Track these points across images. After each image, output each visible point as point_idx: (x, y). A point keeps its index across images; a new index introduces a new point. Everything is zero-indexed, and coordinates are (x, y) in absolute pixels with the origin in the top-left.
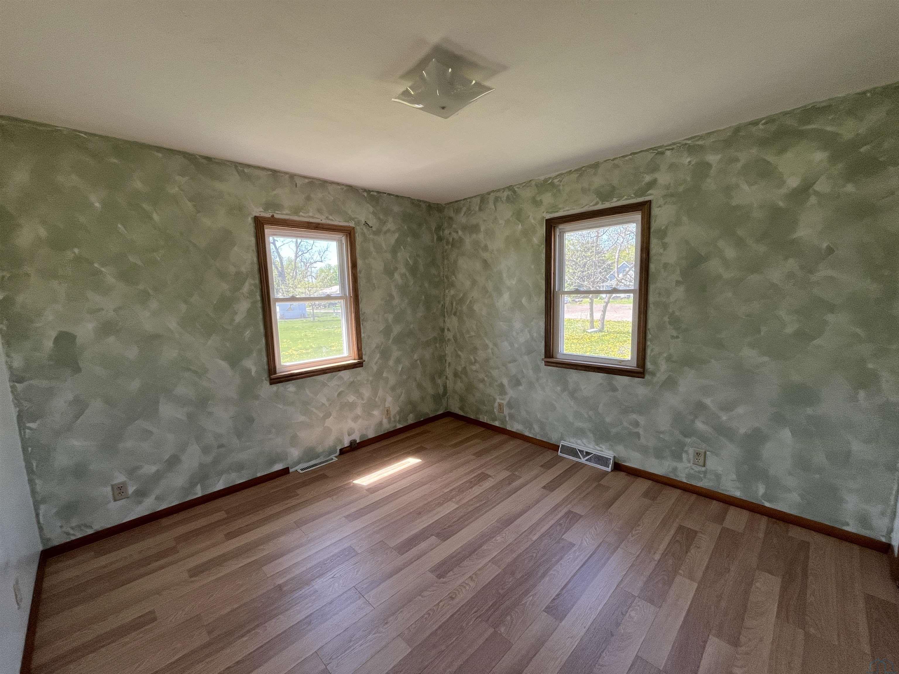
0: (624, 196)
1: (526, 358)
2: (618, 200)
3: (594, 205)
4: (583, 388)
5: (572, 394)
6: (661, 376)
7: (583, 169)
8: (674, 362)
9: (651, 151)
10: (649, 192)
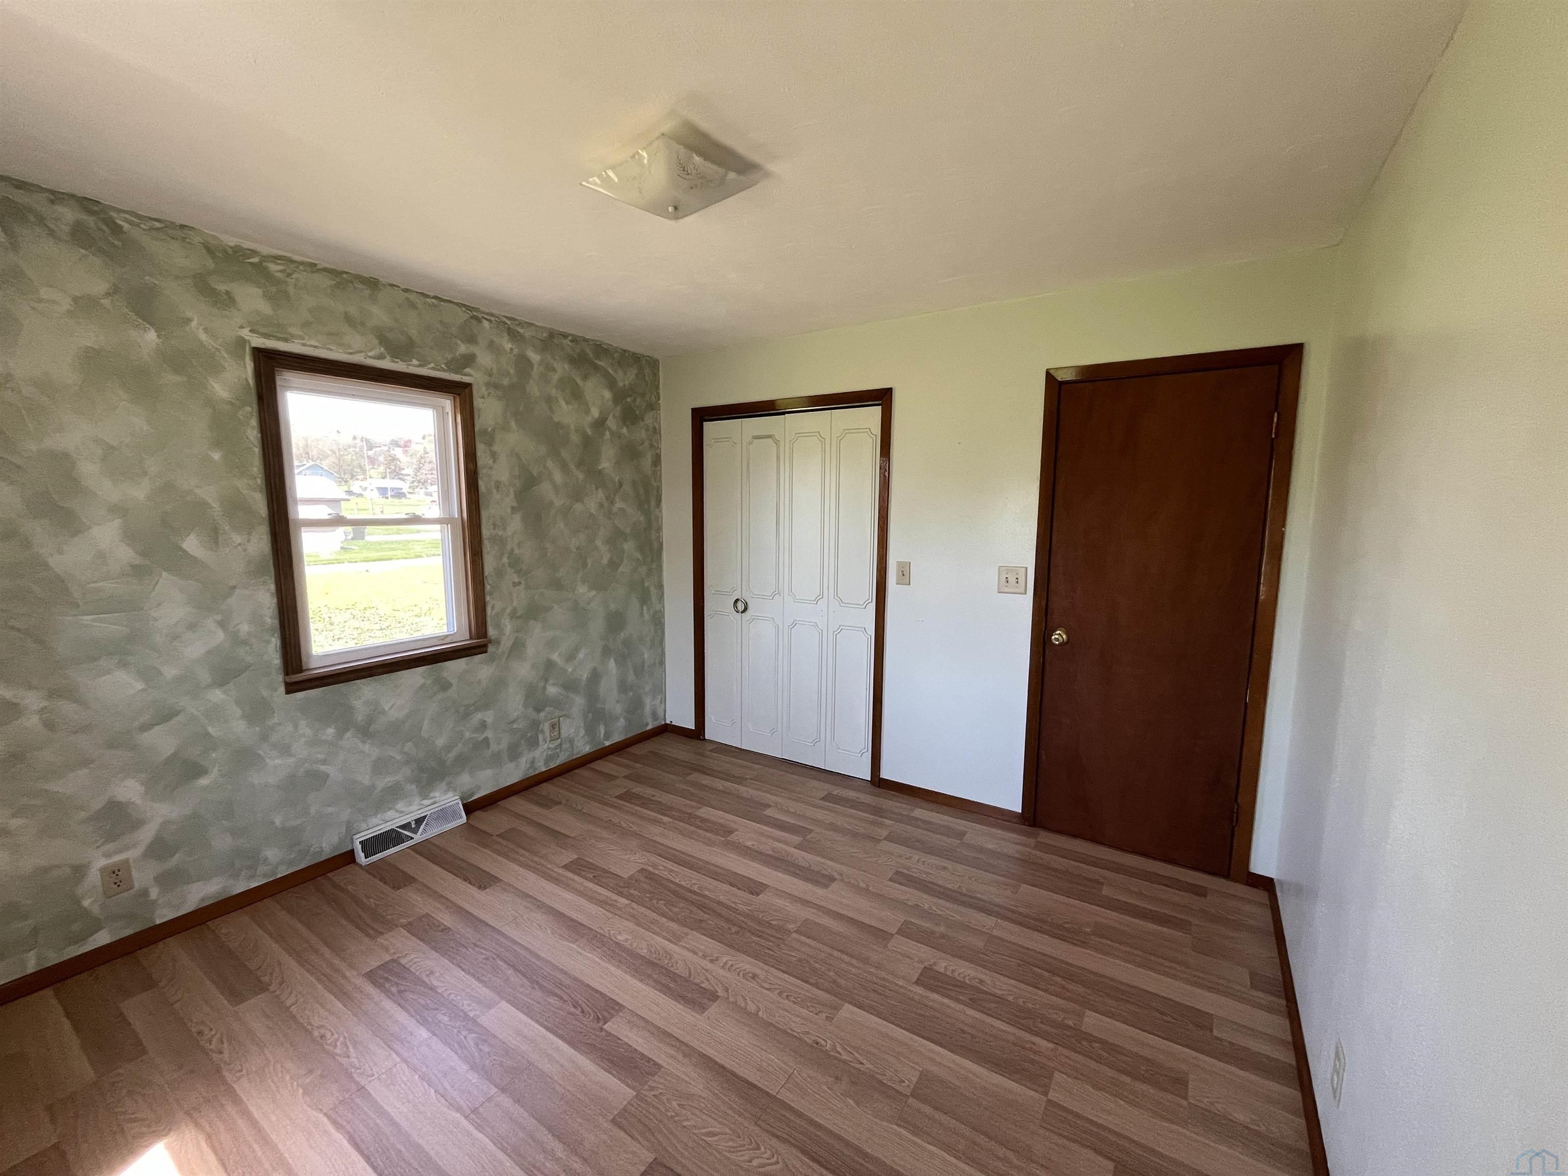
0: (430, 363)
1: (217, 695)
2: (420, 366)
3: (374, 358)
4: (386, 708)
5: (365, 732)
6: (506, 643)
7: (344, 276)
8: (518, 618)
9: (464, 309)
10: (467, 370)
